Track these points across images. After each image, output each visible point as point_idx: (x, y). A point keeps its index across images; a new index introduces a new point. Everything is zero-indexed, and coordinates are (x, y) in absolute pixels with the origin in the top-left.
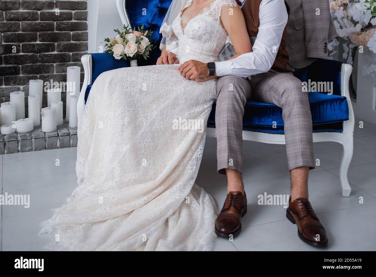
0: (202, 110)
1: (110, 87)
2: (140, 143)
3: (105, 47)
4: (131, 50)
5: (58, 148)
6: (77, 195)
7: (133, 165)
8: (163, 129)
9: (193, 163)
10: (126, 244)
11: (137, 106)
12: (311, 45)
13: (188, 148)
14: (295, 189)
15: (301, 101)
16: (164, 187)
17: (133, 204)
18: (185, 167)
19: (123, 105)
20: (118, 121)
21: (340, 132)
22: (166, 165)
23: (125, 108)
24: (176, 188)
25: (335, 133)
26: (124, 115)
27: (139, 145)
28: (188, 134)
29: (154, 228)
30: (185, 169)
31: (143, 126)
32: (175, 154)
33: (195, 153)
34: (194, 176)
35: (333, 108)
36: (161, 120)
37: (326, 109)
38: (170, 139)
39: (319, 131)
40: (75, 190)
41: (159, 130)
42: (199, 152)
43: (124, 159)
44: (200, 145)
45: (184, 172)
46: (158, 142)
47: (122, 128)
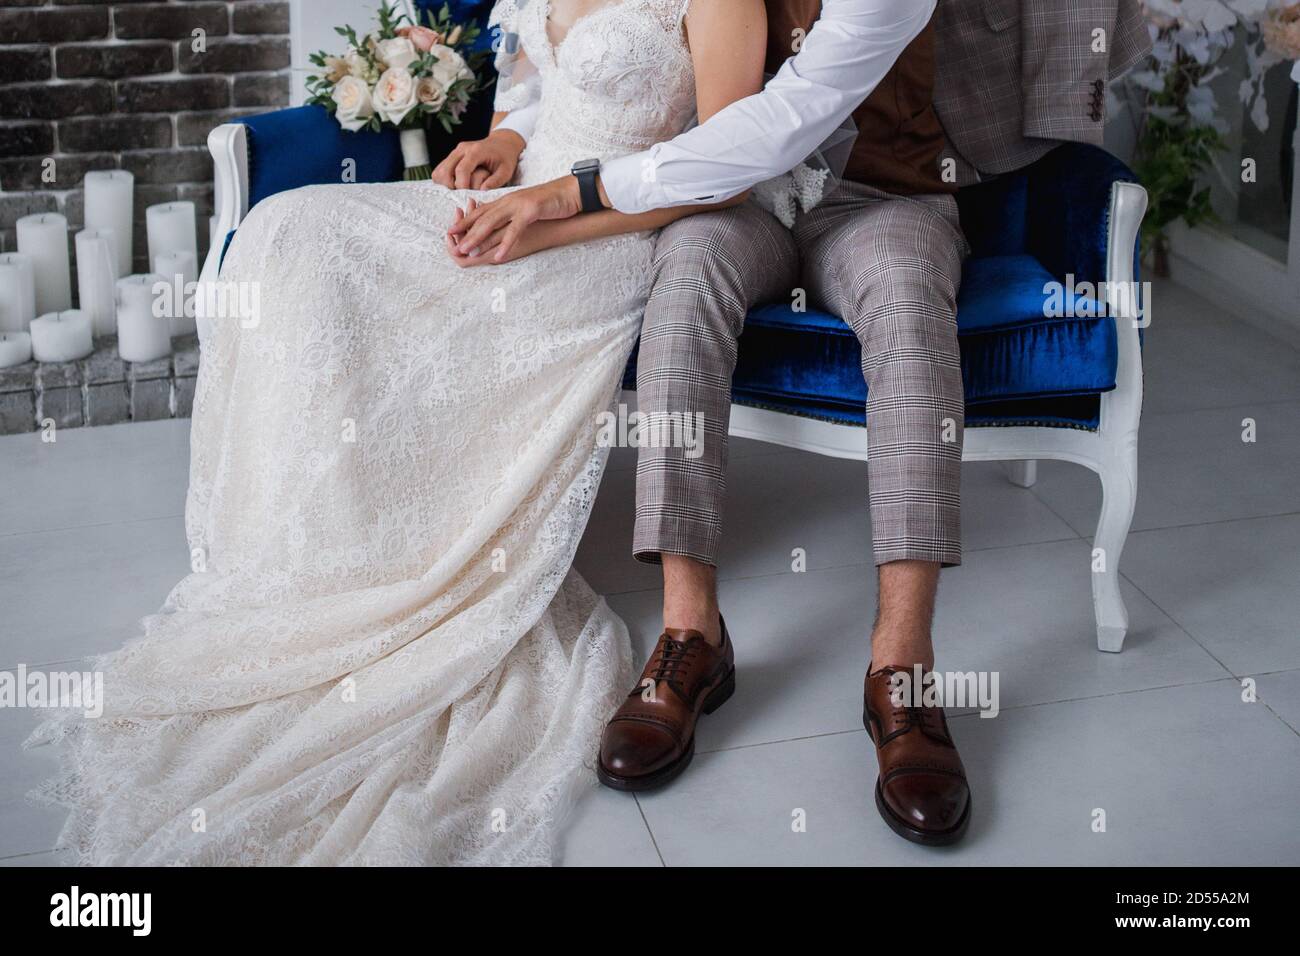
0: (602, 336)
1: (278, 254)
2: (375, 447)
3: (309, 87)
4: (396, 99)
5: (173, 417)
6: (181, 606)
7: (349, 523)
8: (457, 401)
9: (562, 521)
10: (276, 800)
11: (368, 321)
12: (1041, 90)
13: (548, 469)
14: (883, 634)
15: (917, 331)
16: (452, 599)
17: (341, 654)
18: (535, 532)
19: (320, 320)
20: (303, 374)
21: (1089, 429)
22: (468, 521)
23: (326, 330)
24: (491, 607)
25: (1069, 429)
26: (321, 352)
27: (371, 453)
28: (551, 418)
29: (388, 744)
30: (534, 539)
31: (386, 390)
32: (502, 487)
33: (571, 486)
34: (561, 564)
35: (1056, 345)
36: (453, 372)
37: (1032, 348)
38: (485, 435)
39: (1011, 423)
40: (175, 591)
41: (445, 404)
42: (584, 481)
43: (320, 501)
44: (591, 456)
45: (527, 548)
46: (440, 444)
47: (314, 396)
